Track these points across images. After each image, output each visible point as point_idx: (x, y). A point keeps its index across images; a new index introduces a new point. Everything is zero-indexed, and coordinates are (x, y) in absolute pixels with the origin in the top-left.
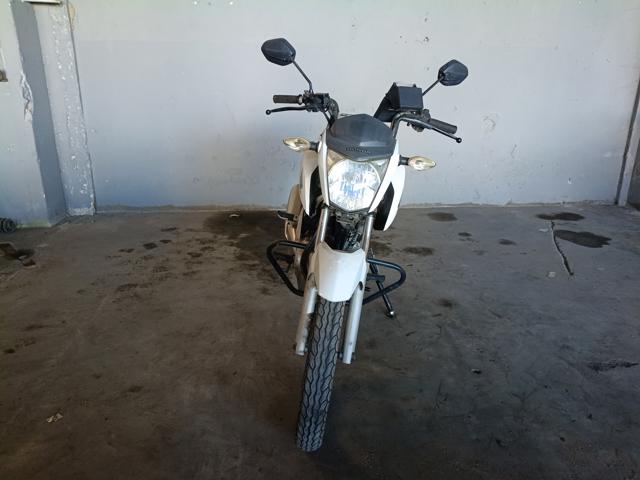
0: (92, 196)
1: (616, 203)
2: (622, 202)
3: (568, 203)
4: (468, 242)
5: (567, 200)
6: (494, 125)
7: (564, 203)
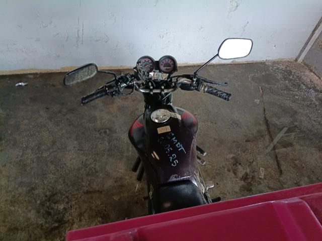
2: (300, 60)
3: (269, 60)
7: (266, 60)
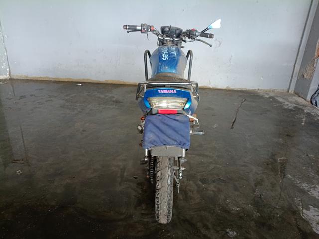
0: (8, 70)
1: (288, 91)
3: (261, 90)
5: (260, 88)
6: (220, 44)
7: (258, 89)
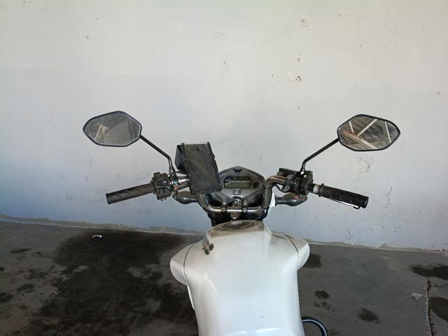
4: (322, 309)
